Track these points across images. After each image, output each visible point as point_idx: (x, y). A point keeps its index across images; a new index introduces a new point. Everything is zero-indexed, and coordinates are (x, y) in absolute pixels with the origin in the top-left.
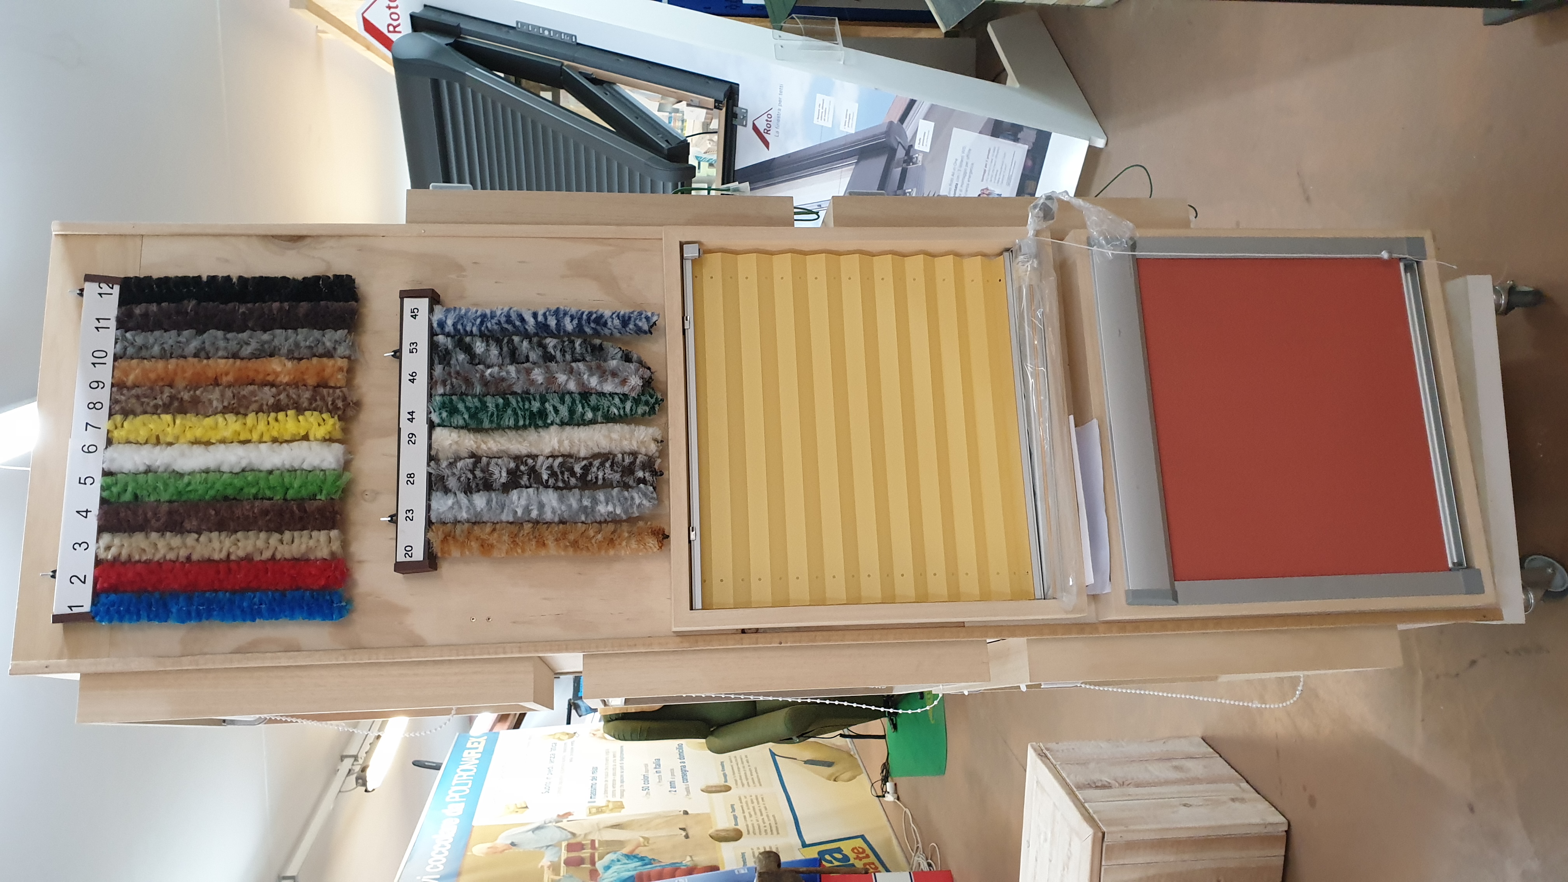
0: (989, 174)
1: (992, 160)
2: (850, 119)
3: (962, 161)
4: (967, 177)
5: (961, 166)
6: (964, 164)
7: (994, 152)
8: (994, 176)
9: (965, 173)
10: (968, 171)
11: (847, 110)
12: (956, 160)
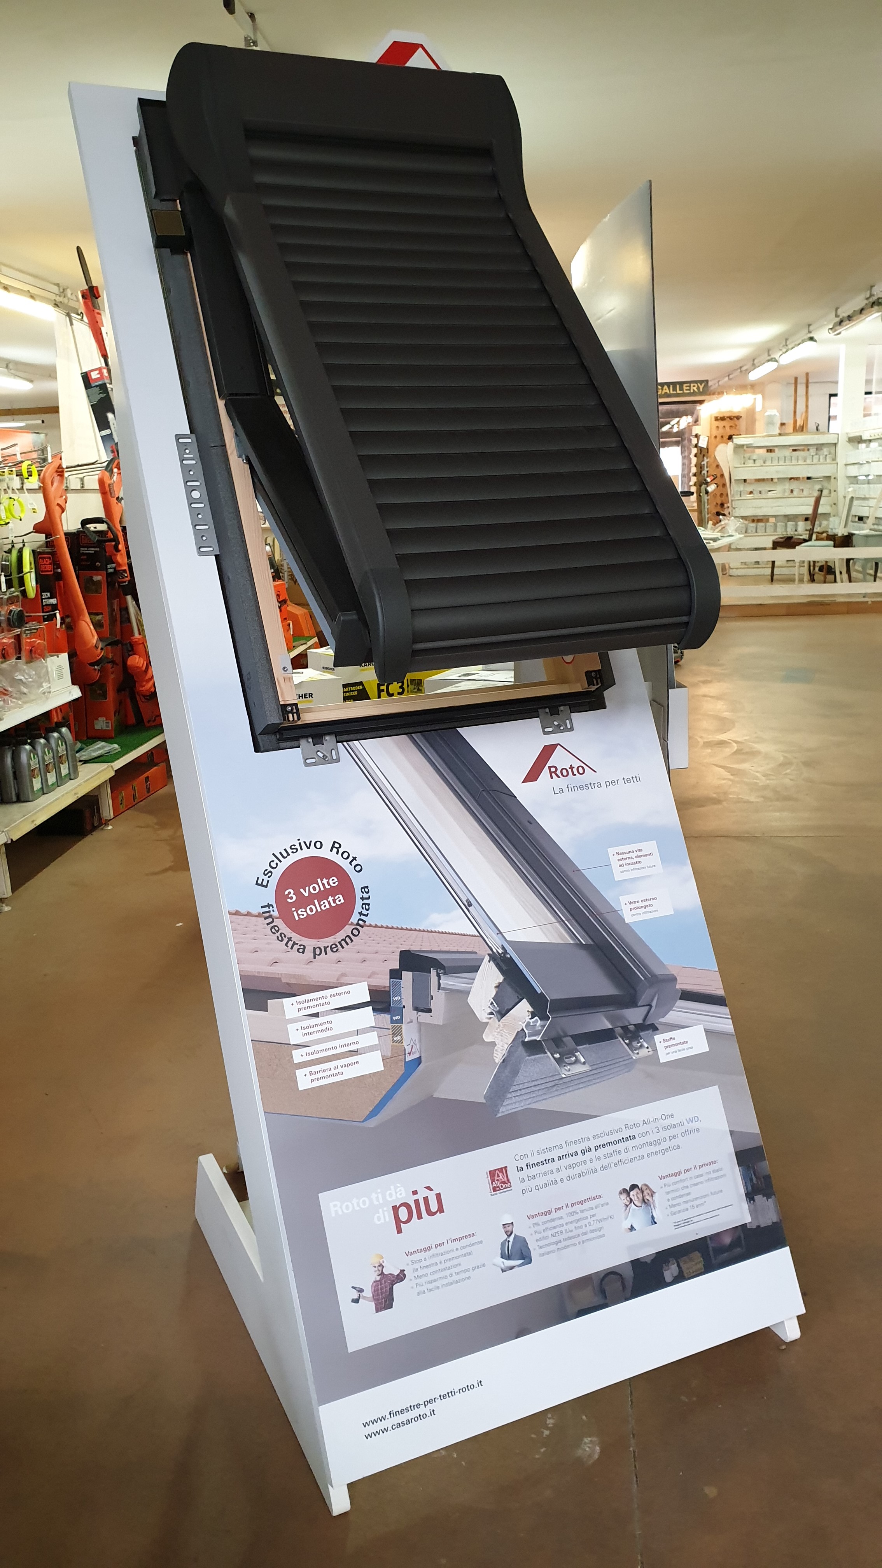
0: (675, 1183)
1: (702, 1175)
2: (645, 907)
3: (675, 1126)
4: (653, 1149)
5: (665, 1129)
6: (673, 1132)
7: (714, 1171)
8: (677, 1194)
9: (657, 1143)
10: (664, 1145)
11: (655, 899)
12: (672, 1116)
